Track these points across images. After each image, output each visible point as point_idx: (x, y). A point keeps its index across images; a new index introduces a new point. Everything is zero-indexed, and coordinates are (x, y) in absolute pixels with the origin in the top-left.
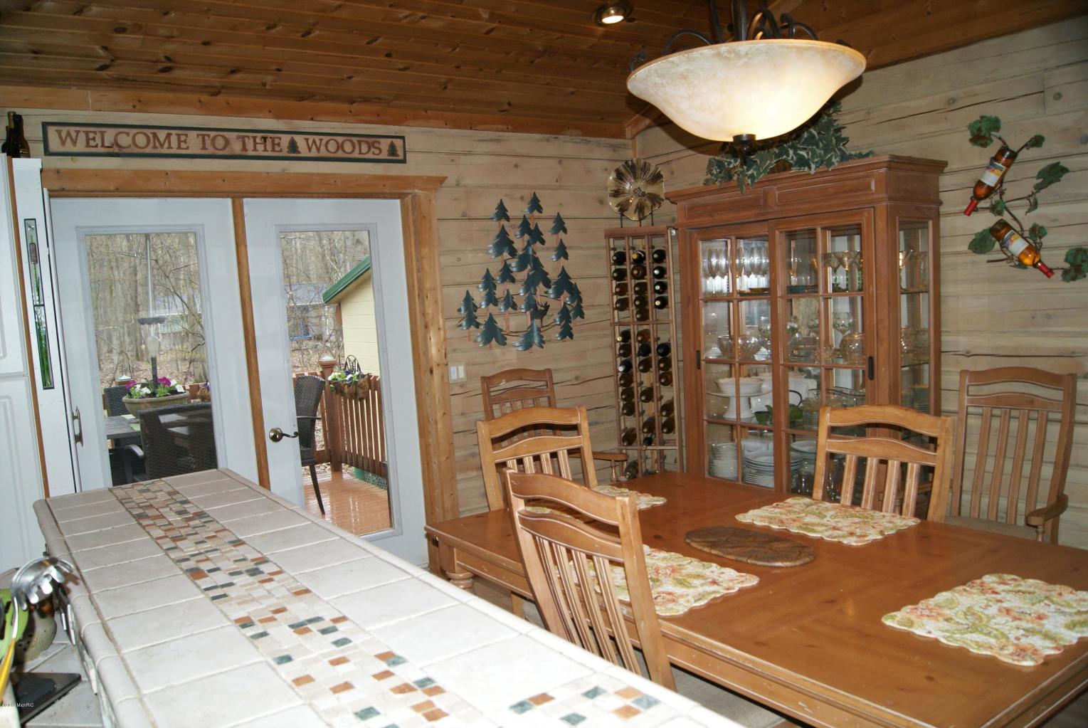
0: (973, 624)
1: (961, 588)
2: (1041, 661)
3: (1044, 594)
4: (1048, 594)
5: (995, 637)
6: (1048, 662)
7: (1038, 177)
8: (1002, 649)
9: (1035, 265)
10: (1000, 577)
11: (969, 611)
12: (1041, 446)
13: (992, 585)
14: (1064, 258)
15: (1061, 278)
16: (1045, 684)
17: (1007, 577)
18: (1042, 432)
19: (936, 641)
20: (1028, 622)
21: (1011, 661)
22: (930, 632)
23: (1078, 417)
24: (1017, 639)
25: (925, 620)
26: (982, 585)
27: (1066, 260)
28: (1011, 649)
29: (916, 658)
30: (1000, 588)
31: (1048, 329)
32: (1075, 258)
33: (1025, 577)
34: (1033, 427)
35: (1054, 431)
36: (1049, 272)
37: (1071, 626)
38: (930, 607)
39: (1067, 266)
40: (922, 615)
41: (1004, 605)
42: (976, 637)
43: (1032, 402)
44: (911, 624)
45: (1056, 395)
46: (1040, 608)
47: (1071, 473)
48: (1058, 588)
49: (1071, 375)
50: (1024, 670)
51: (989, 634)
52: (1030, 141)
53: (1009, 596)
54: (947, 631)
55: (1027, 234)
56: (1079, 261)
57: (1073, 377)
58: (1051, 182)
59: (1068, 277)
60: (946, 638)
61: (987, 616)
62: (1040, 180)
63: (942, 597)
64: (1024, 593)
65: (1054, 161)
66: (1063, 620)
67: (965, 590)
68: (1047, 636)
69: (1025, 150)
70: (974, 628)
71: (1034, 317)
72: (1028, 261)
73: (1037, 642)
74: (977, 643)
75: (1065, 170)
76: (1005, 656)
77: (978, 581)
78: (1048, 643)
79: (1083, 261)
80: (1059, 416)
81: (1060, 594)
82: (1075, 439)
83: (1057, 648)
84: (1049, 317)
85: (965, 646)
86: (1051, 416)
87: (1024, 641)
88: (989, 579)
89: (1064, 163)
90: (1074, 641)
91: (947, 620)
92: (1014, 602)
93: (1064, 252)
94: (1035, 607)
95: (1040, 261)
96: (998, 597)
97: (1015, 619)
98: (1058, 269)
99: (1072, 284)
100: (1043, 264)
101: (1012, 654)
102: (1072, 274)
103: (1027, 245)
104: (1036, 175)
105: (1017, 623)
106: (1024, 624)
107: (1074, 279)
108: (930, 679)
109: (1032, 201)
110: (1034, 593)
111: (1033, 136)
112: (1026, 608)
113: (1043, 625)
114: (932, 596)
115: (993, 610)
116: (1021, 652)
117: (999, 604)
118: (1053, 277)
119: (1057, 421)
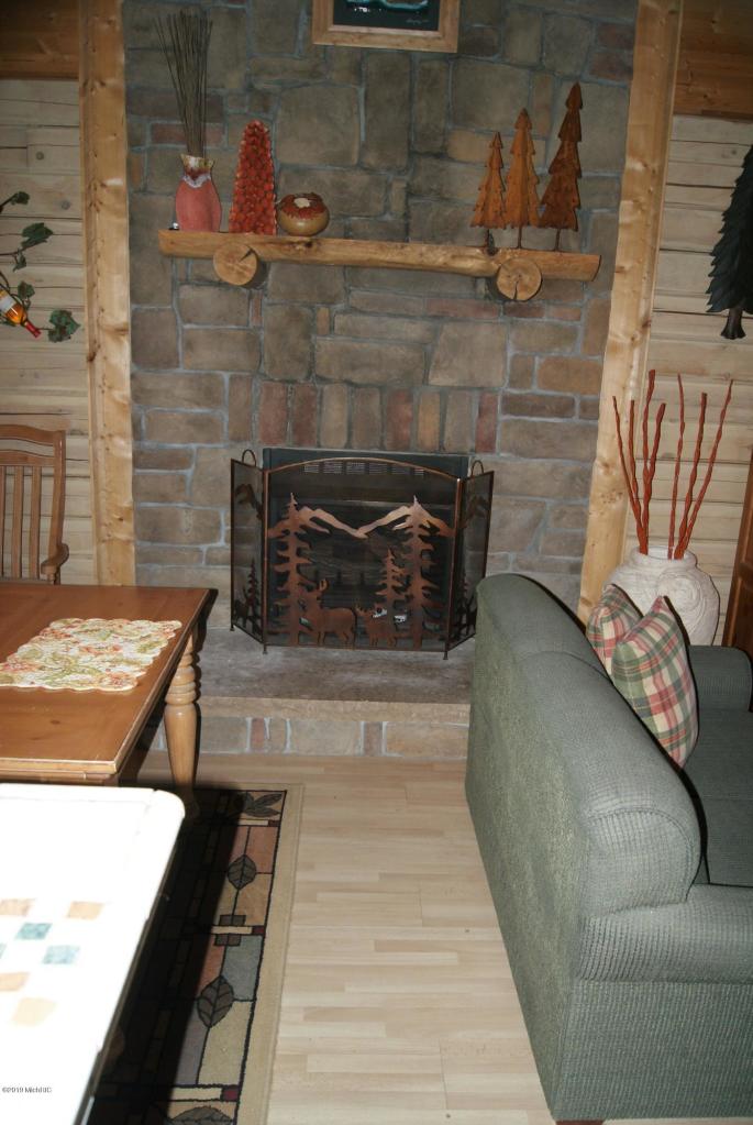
0: (65, 667)
1: (36, 638)
2: (136, 683)
3: (108, 629)
4: (111, 628)
5: (89, 673)
6: (141, 683)
7: (24, 234)
8: (100, 681)
9: (22, 324)
10: (65, 622)
11: (55, 657)
12: (38, 500)
13: (61, 630)
14: (49, 318)
15: (47, 338)
16: (147, 700)
17: (71, 621)
18: (38, 488)
19: (41, 689)
20: (108, 654)
21: (113, 690)
22: (32, 683)
23: (69, 471)
24: (108, 670)
25: (22, 674)
26: (53, 631)
27: (51, 321)
28: (108, 680)
29: (34, 708)
30: (70, 631)
31: (34, 388)
32: (59, 320)
33: (85, 617)
34: (28, 482)
35: (48, 486)
36: (36, 332)
37: (143, 650)
38: (20, 660)
39: (52, 326)
40: (16, 670)
41: (82, 644)
42: (73, 677)
43: (26, 459)
44: (11, 680)
45: (48, 451)
46: (111, 641)
47: (67, 524)
48: (117, 622)
49: (61, 432)
50: (125, 694)
51: (83, 672)
52: (14, 196)
53: (81, 637)
54: (47, 678)
55: (15, 291)
56: (63, 323)
57: (62, 434)
58: (37, 243)
59: (55, 337)
60: (50, 684)
61: (73, 657)
62: (26, 239)
63: (25, 649)
64: (92, 631)
65: (39, 222)
66: (134, 647)
67: (41, 639)
68: (129, 663)
69: (9, 204)
70: (68, 670)
71: (22, 376)
72: (16, 319)
73: (122, 668)
74: (78, 682)
75: (49, 233)
76: (106, 686)
77: (48, 629)
78: (132, 668)
79: (67, 323)
80: (51, 471)
81: (120, 627)
82: (67, 492)
83: (142, 670)
84: (36, 376)
85: (69, 687)
86: (45, 471)
87: (114, 671)
88: (55, 625)
89: (49, 224)
90: (152, 661)
91: (41, 669)
92: (87, 641)
93: (49, 313)
94: (108, 641)
95: (27, 320)
96: (73, 639)
97: (97, 655)
98: (43, 329)
99: (59, 344)
100: (30, 324)
101: (111, 684)
102: (58, 335)
103: (15, 302)
104: (21, 232)
105: (99, 658)
106: (106, 657)
107: (60, 340)
108: (56, 723)
109: (18, 258)
110: (99, 630)
111: (18, 191)
112: (101, 643)
113: (121, 654)
114: (16, 651)
115: (75, 651)
116: (116, 680)
117: (77, 645)
118: (40, 336)
119: (49, 476)
